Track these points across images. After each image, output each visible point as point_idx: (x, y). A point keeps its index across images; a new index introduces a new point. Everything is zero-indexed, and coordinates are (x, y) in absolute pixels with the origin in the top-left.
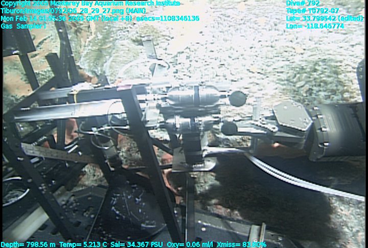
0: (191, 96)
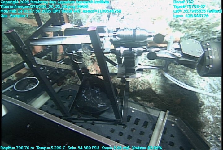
0: (130, 35)
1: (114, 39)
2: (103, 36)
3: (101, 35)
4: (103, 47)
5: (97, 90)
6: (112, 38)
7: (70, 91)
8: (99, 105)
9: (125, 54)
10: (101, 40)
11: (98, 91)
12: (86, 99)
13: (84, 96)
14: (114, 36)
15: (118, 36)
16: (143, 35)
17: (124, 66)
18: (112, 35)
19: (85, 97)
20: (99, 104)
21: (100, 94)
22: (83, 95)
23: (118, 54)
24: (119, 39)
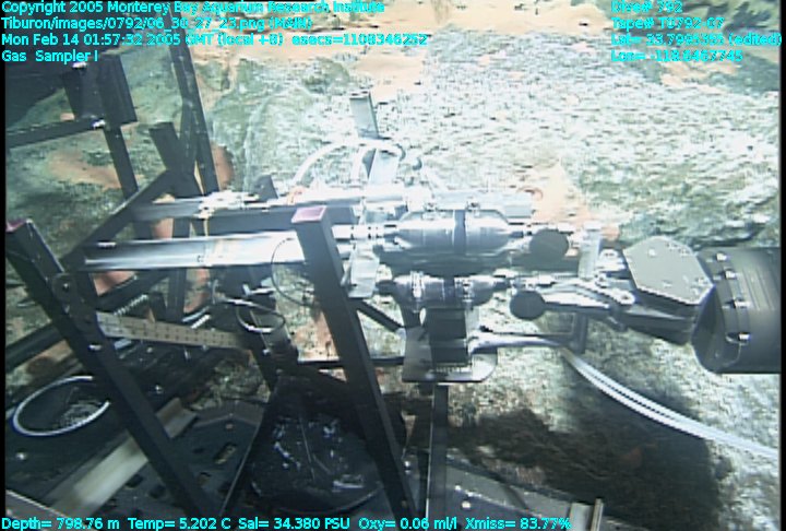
0: (447, 231)
1: (388, 247)
2: (348, 236)
3: (340, 231)
4: (349, 276)
5: (330, 428)
6: (382, 242)
7: (229, 426)
8: (336, 483)
9: (431, 299)
10: (343, 249)
11: (333, 431)
12: (286, 460)
13: (281, 449)
14: (389, 237)
15: (405, 235)
16: (492, 230)
17: (427, 336)
18: (382, 231)
19: (286, 454)
20: (339, 478)
21: (340, 440)
22: (277, 445)
23: (404, 298)
24: (407, 245)
